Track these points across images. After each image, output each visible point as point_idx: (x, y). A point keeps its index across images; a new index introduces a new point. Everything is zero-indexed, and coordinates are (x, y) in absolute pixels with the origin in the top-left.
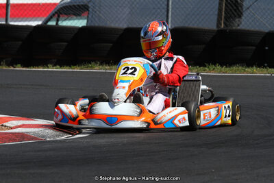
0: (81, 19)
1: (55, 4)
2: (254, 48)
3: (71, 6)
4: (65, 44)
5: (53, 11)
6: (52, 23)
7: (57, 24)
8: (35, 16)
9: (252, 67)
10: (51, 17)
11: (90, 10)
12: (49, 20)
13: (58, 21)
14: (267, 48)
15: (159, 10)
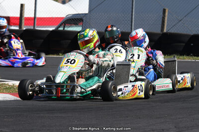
0: (79, 26)
1: (63, 18)
2: (184, 44)
3: (73, 19)
4: (70, 41)
5: (61, 21)
6: (61, 29)
7: (64, 29)
8: (50, 25)
9: (183, 55)
10: (61, 25)
11: (84, 21)
12: (59, 27)
13: (64, 27)
14: (192, 44)
15: (126, 22)
